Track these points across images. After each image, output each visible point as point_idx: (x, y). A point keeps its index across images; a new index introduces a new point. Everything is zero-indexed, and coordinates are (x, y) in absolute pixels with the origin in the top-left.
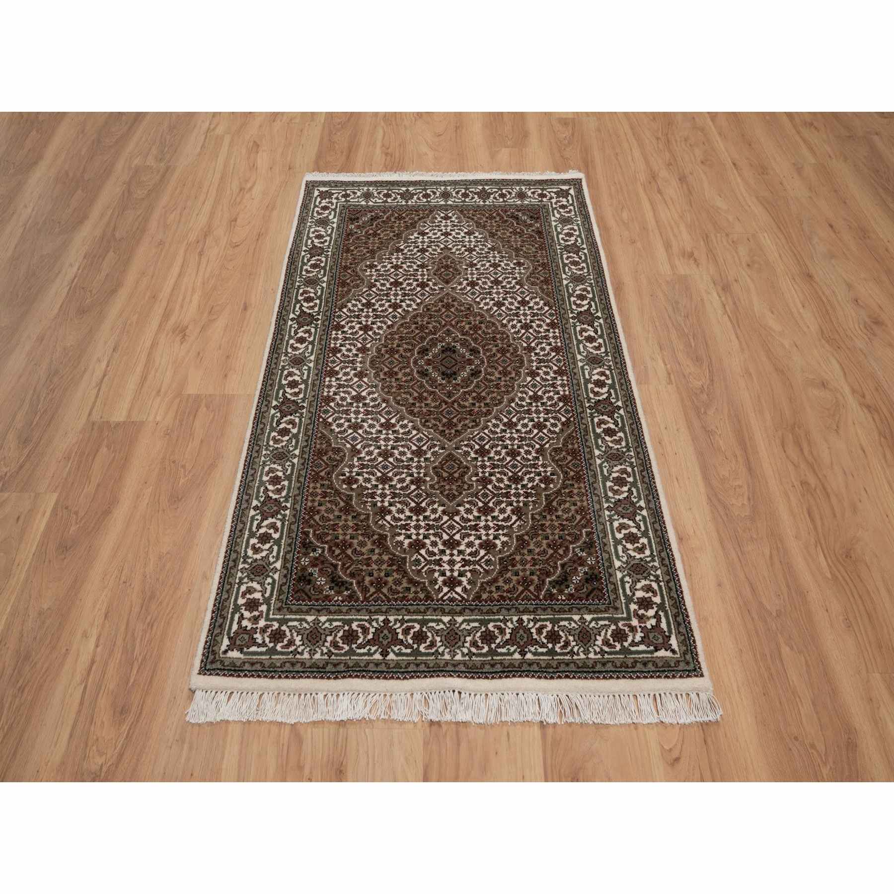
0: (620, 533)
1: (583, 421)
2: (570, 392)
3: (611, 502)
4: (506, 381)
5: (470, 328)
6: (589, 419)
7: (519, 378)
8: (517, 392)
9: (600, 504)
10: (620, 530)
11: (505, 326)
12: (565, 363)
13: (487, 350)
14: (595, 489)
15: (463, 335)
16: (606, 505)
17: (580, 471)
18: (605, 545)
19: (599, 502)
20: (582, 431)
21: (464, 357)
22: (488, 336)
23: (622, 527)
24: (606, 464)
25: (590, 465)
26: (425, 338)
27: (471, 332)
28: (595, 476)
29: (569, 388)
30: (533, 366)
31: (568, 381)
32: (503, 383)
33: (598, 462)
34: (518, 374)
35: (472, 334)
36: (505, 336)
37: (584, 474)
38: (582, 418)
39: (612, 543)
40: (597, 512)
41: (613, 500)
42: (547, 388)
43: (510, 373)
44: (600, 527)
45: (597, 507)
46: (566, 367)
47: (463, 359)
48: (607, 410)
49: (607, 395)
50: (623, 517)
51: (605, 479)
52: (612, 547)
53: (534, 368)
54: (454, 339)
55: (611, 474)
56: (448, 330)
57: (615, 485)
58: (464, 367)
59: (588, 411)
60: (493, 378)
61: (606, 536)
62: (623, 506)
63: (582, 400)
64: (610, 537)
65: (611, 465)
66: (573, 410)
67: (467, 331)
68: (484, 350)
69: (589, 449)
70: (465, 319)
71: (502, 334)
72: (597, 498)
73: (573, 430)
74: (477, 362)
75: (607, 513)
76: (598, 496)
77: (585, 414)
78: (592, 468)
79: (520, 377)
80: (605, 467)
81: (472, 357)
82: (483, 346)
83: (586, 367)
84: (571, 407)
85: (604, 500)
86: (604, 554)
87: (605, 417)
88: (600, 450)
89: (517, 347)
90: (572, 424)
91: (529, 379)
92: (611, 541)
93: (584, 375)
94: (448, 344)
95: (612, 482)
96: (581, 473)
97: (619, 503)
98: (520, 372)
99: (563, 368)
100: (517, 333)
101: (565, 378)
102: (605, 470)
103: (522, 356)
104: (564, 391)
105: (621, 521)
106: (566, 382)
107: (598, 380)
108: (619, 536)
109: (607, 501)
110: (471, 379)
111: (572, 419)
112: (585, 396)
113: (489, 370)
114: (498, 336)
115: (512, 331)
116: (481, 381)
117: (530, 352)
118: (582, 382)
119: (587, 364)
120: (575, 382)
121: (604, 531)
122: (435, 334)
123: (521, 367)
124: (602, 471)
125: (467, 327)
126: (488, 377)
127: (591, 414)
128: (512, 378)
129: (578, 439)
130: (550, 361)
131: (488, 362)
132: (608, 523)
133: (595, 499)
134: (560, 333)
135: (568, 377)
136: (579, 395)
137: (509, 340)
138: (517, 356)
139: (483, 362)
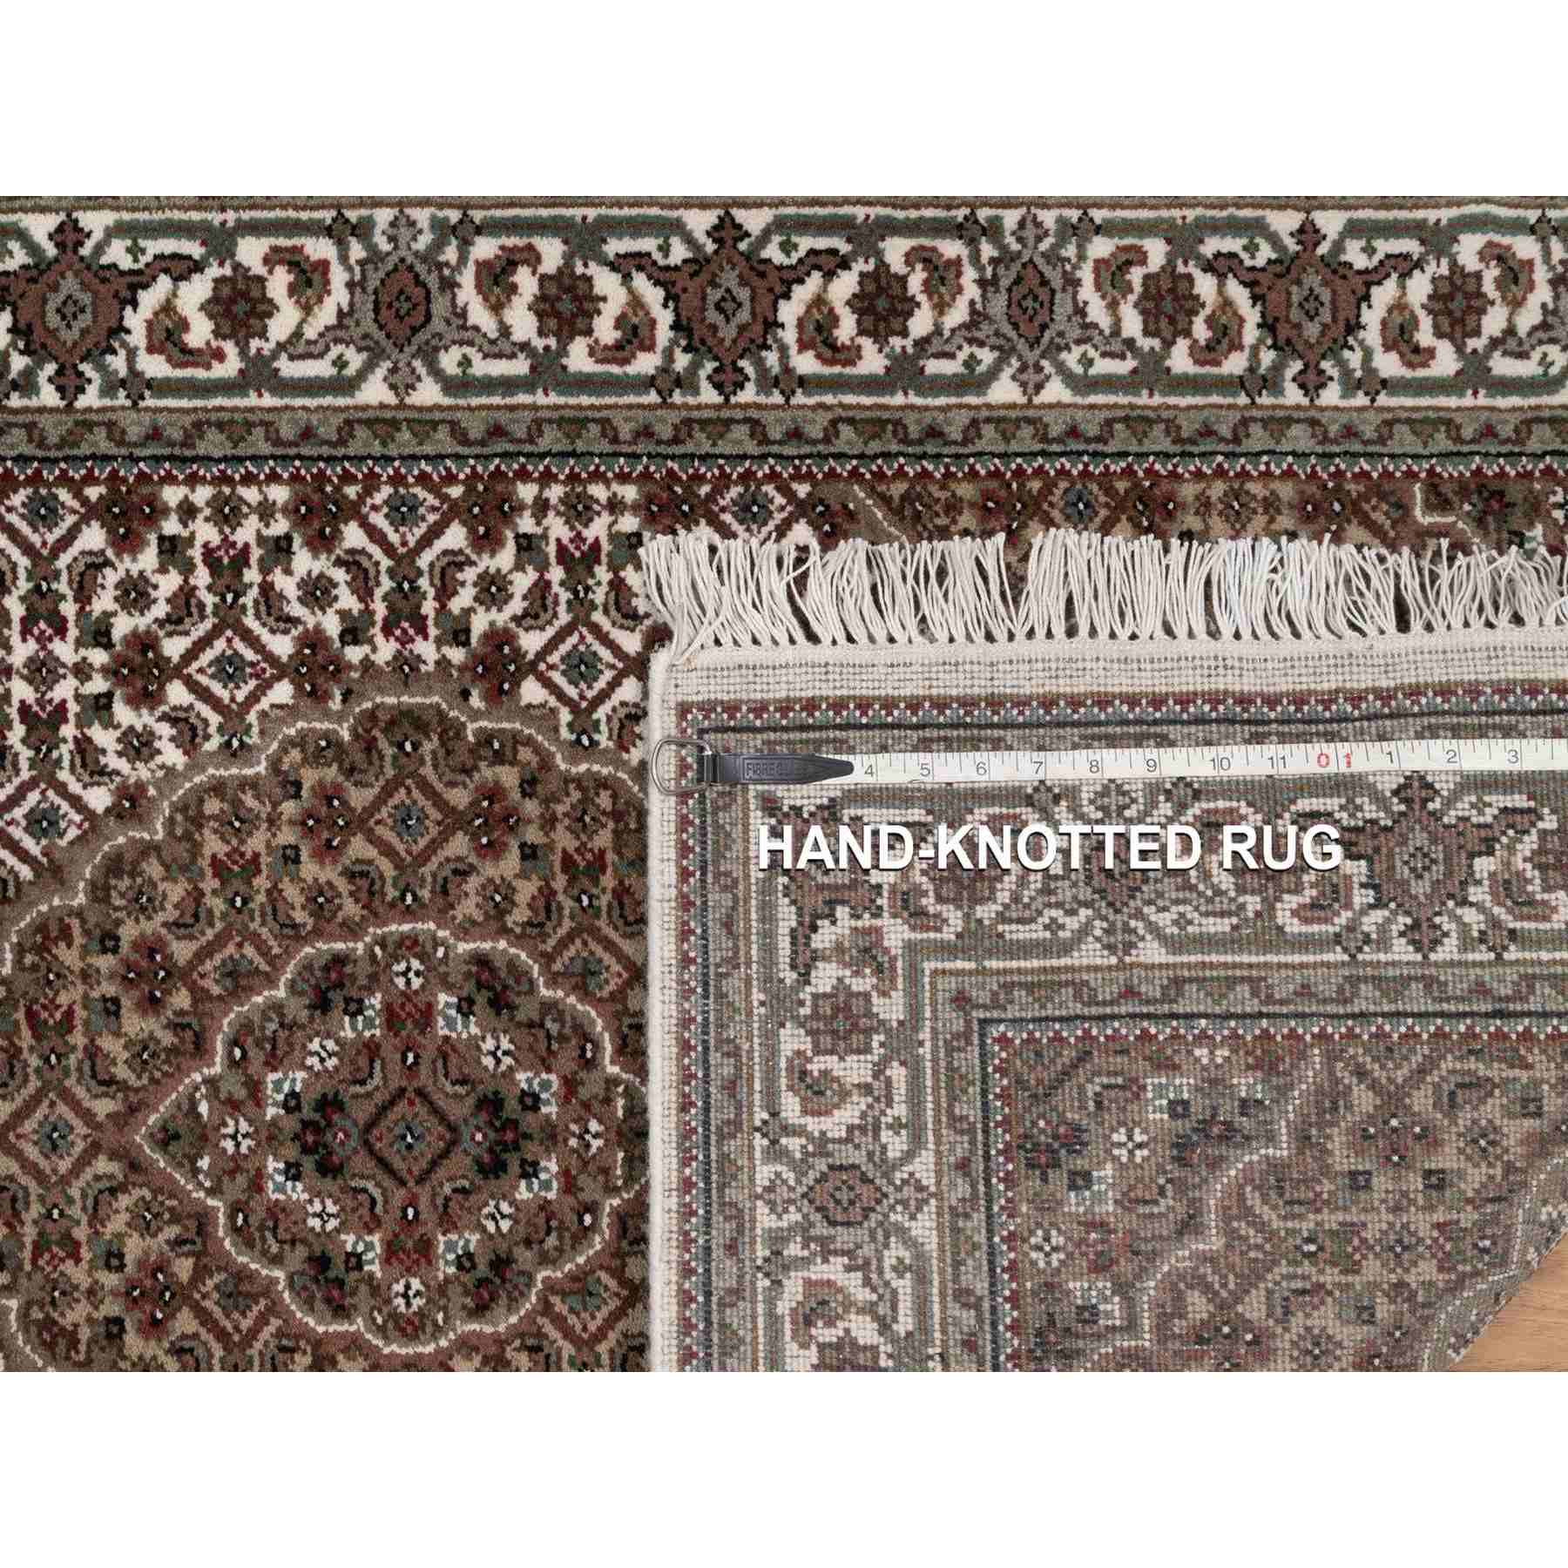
0: (1431, 353)
1: (815, 432)
2: (623, 478)
3: (1277, 368)
4: (549, 822)
5: (152, 1004)
6: (800, 398)
7: (529, 742)
8: (621, 764)
9: (1289, 421)
10: (1416, 350)
11: (131, 804)
12: (423, 479)
13: (318, 912)
14: (1207, 432)
15: (200, 1048)
16: (1293, 395)
17: (1109, 491)
18: (1489, 432)
19: (1279, 423)
20: (875, 447)
21: (372, 1049)
22: (217, 905)
23: (1400, 336)
24: (1071, 359)
25: (1073, 432)
26: (242, 1275)
27: (181, 999)
28: (1138, 422)
29: (597, 476)
30: (443, 663)
31: (547, 478)
32: (564, 840)
33: (1055, 391)
34: (497, 749)
35: (199, 995)
36: (213, 806)
37: (1129, 472)
38: (795, 434)
39: (1482, 400)
40: (1325, 439)
41: (1267, 357)
42: (599, 596)
43: (494, 793)
44: (1404, 440)
45: (1299, 438)
46: (451, 479)
47: (390, 1052)
48: (744, 294)
49: (640, 281)
50: (1354, 326)
51: (1152, 373)
52: (1502, 402)
53: (456, 655)
54: (234, 1106)
55: (1130, 343)
56: (166, 1138)
57: (1187, 333)
58: (446, 1049)
59: (748, 395)
60: (526, 890)
61: (1447, 423)
62: (1295, 315)
63: (674, 417)
64: (1453, 402)
65: (1077, 333)
66: (747, 477)
67: (176, 1027)
68: (317, 933)
69: (988, 431)
70: (78, 1039)
71: (198, 821)
72: (1256, 430)
73: (872, 491)
74: (408, 975)
75: (1331, 396)
76: (1245, 422)
77: (768, 417)
78: (1093, 430)
79: (516, 739)
80: (1089, 363)
81: (376, 1001)
82: (293, 934)
83: (449, 361)
84: (723, 482)
85: (1265, 399)
86: (1534, 445)
87: (789, 312)
88: (993, 374)
89: (300, 742)
90: (831, 493)
91: (531, 692)
92: (1468, 401)
93: (508, 385)
94: (269, 1137)
95: (1168, 344)
96: (1121, 486)
97: (1284, 331)
98: (486, 738)
99: (456, 492)
100: (188, 732)
101: (527, 492)
102: (1103, 366)
103: (372, 715)
104: (615, 506)
105: (1372, 335)
106: (555, 492)
107: (544, 308)
108: (1446, 362)
109: (1270, 382)
110: (527, 1010)
111: (802, 490)
112: (652, 397)
113: (469, 907)
114: (213, 845)
115: (172, 756)
116: (547, 959)
117: (339, 668)
118: (554, 399)
119: (430, 356)
120: (550, 439)
121: (1422, 424)
122: (203, 1221)
123: (450, 732)
124: (1108, 383)
125: (135, 1024)
126: (519, 915)
127: (768, 382)
128: (529, 786)
129: (925, 474)
130: (404, 563)
131: (409, 914)
132: (1383, 399)
133: (1258, 438)
134: (193, 481)
135: (523, 475)
136: (646, 432)
137: (252, 784)
138: (370, 747)
139: (410, 944)
